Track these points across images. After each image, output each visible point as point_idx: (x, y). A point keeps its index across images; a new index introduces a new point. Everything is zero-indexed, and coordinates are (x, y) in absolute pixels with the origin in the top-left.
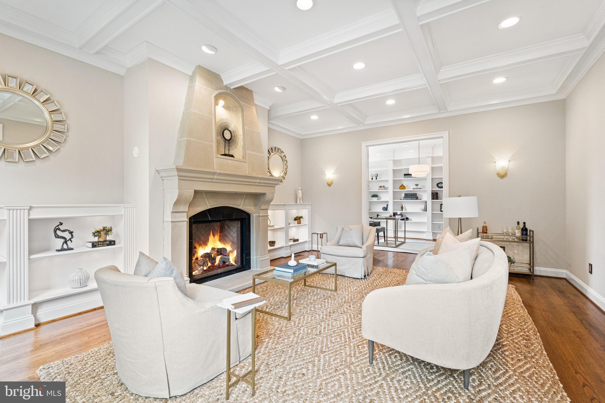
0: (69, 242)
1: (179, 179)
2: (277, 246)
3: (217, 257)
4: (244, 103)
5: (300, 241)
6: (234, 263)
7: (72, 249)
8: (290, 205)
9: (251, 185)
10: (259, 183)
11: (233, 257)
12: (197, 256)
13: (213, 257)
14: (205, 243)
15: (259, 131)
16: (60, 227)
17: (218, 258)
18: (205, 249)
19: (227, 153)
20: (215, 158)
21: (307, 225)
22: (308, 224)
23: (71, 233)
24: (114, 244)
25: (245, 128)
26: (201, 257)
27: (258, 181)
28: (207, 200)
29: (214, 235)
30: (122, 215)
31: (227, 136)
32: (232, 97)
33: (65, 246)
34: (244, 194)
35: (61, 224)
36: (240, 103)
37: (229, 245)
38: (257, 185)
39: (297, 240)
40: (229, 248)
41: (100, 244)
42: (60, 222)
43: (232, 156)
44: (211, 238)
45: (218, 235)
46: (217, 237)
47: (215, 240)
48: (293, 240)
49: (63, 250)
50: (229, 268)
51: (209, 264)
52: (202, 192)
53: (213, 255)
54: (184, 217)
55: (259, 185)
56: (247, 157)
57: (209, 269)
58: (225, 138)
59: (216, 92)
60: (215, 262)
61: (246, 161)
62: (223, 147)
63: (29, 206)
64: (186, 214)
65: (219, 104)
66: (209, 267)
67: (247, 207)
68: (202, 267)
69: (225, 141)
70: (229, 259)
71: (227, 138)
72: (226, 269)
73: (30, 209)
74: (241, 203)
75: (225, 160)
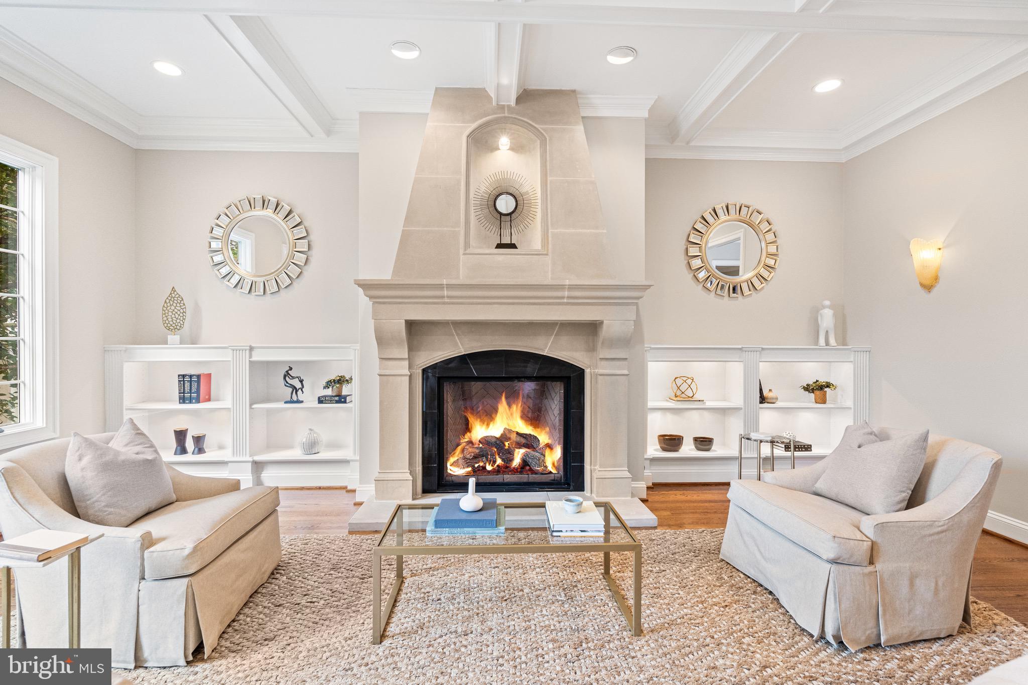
0: (300, 392)
1: (374, 303)
2: (717, 450)
3: (517, 450)
4: (542, 126)
5: (815, 451)
6: (554, 470)
7: (302, 402)
8: (763, 349)
9: (549, 304)
10: (568, 297)
11: (553, 459)
12: (470, 439)
13: (506, 448)
14: (489, 415)
15: (593, 176)
16: (289, 372)
17: (518, 454)
18: (488, 425)
19: (506, 240)
20: (462, 257)
21: (850, 408)
22: (852, 407)
23: (301, 381)
24: (345, 402)
25: (549, 179)
26: (480, 441)
27: (566, 294)
28: (457, 338)
29: (509, 405)
30: (352, 360)
31: (505, 204)
32: (515, 121)
33: (295, 398)
34: (557, 323)
35: (291, 369)
36: (535, 127)
37: (543, 431)
38: (568, 304)
39: (808, 448)
40: (543, 438)
41: (327, 399)
42: (289, 367)
43: (512, 246)
44: (503, 406)
45: (520, 405)
46: (516, 410)
47: (512, 414)
48: (783, 446)
49: (292, 402)
50: (532, 478)
51: (499, 461)
52: (448, 322)
53: (507, 444)
54: (403, 368)
55: (573, 302)
56: (550, 242)
57: (498, 471)
58: (501, 214)
59: (474, 126)
60: (512, 460)
61: (548, 252)
62: (496, 229)
63: (250, 346)
64: (406, 363)
65: (500, 147)
66: (498, 466)
67: (565, 353)
68: (481, 464)
69: (499, 218)
70: (544, 461)
71: (504, 211)
72: (524, 478)
73: (251, 349)
74: (547, 344)
75: (487, 256)
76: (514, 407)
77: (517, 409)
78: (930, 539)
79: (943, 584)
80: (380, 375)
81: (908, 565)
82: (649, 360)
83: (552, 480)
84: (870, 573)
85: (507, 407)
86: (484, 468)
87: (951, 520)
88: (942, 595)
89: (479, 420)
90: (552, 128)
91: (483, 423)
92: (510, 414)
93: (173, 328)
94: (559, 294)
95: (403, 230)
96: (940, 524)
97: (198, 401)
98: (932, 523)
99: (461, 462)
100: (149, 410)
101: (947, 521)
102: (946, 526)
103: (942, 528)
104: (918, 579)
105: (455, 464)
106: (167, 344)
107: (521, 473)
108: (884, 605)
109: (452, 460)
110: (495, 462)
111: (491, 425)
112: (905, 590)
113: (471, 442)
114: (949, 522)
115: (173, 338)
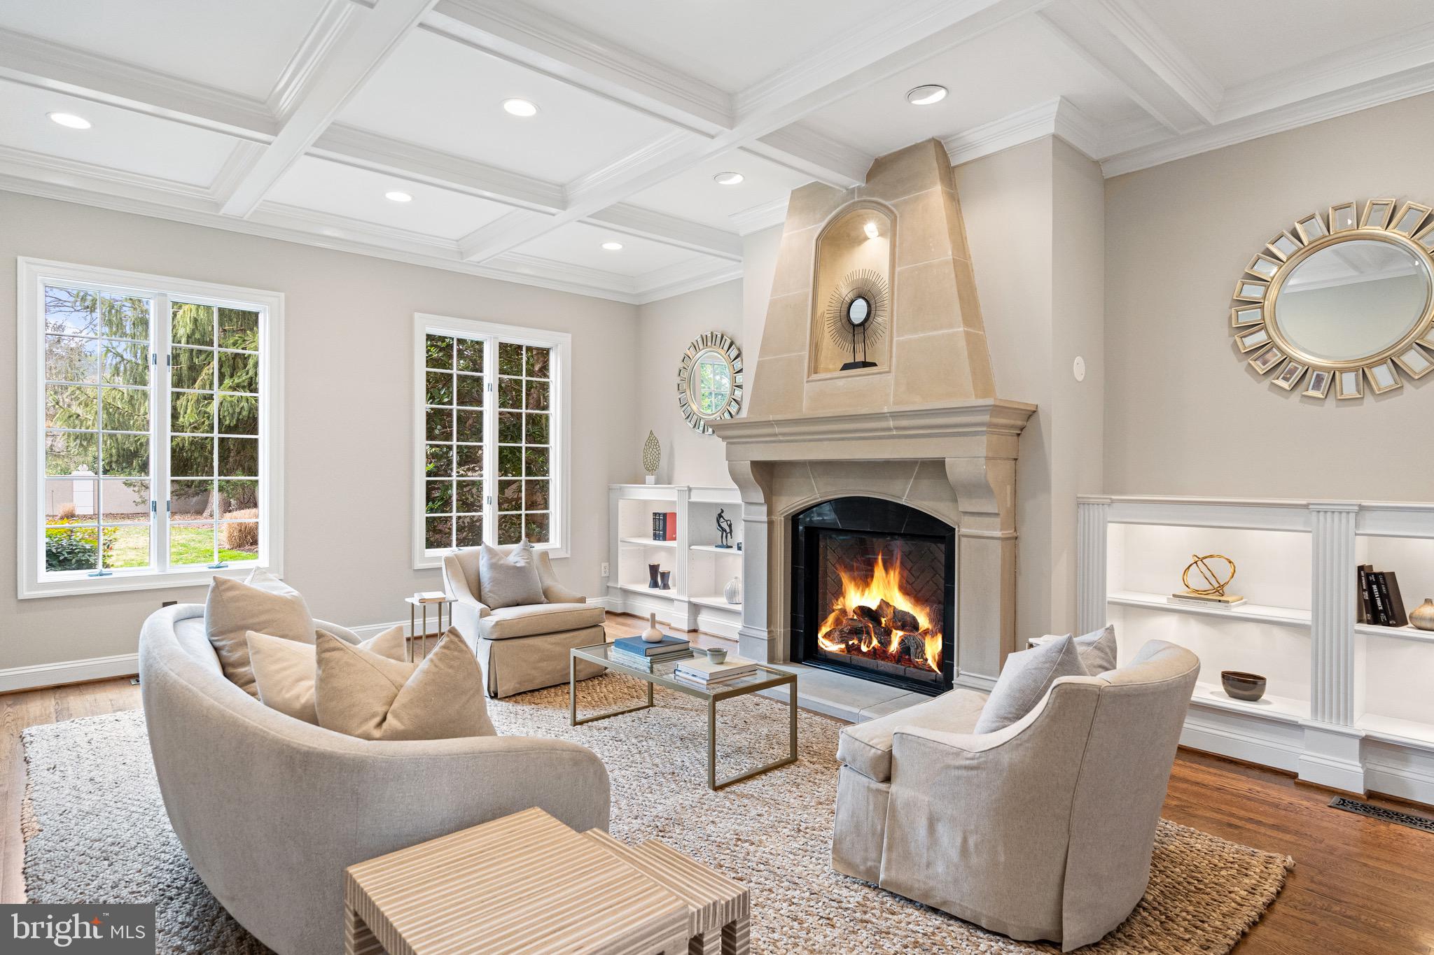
0: (729, 536)
1: (728, 444)
3: (895, 631)
4: (893, 202)
6: (935, 667)
7: (730, 547)
11: (934, 650)
12: (843, 606)
13: (883, 625)
14: (865, 579)
16: (722, 514)
17: (897, 636)
18: (863, 591)
19: (860, 358)
20: (806, 385)
23: (730, 525)
25: (897, 270)
26: (854, 611)
28: (813, 481)
29: (886, 569)
31: (859, 312)
32: (870, 205)
33: (725, 542)
34: (917, 462)
35: (722, 511)
36: (885, 206)
37: (923, 613)
38: (900, 437)
40: (923, 620)
42: (721, 509)
44: (879, 570)
45: (897, 571)
47: (889, 583)
49: (722, 546)
50: (911, 672)
51: (875, 643)
53: (883, 621)
54: (761, 514)
55: (904, 434)
56: (894, 355)
57: (874, 653)
58: (854, 326)
59: (823, 224)
60: (889, 643)
61: (890, 368)
62: (849, 346)
63: (688, 487)
64: (765, 509)
65: (869, 235)
66: (873, 648)
67: (925, 503)
68: (856, 642)
69: (852, 331)
70: (923, 652)
71: (856, 322)
72: (900, 669)
73: (690, 489)
74: (906, 490)
75: (828, 381)
76: (892, 573)
77: (894, 576)
78: (957, 773)
79: (976, 845)
80: (745, 521)
81: (927, 800)
82: (1109, 519)
83: (933, 680)
84: (878, 791)
85: (883, 571)
86: (859, 649)
87: (983, 754)
88: (974, 860)
89: (853, 583)
90: (904, 200)
91: (858, 588)
92: (886, 582)
93: (652, 468)
94: (883, 424)
95: (759, 362)
96: (970, 755)
97: (665, 539)
98: (959, 752)
99: (836, 634)
100: (639, 545)
101: (978, 754)
102: (976, 761)
103: (971, 762)
104: (940, 824)
105: (827, 636)
106: (645, 483)
107: (898, 661)
108: (891, 838)
109: (824, 630)
110: (870, 643)
111: (867, 592)
112: (922, 831)
113: (844, 612)
114: (980, 757)
115: (650, 478)
